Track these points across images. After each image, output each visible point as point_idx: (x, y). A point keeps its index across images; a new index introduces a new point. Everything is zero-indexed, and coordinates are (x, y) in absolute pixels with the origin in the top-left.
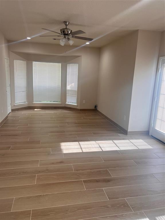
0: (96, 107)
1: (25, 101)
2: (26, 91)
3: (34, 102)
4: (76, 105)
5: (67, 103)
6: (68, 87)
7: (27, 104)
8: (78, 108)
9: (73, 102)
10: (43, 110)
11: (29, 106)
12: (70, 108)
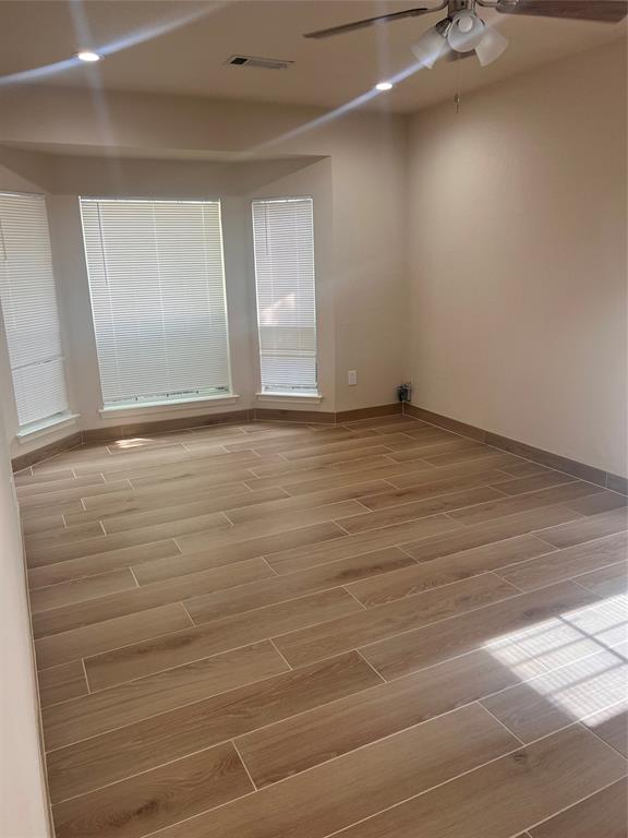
0: (403, 393)
1: (63, 407)
2: (63, 355)
3: (106, 409)
4: (316, 395)
5: (263, 393)
6: (267, 316)
7: (74, 422)
8: (324, 409)
9: (297, 382)
10: (163, 441)
11: (82, 429)
12: (284, 412)
